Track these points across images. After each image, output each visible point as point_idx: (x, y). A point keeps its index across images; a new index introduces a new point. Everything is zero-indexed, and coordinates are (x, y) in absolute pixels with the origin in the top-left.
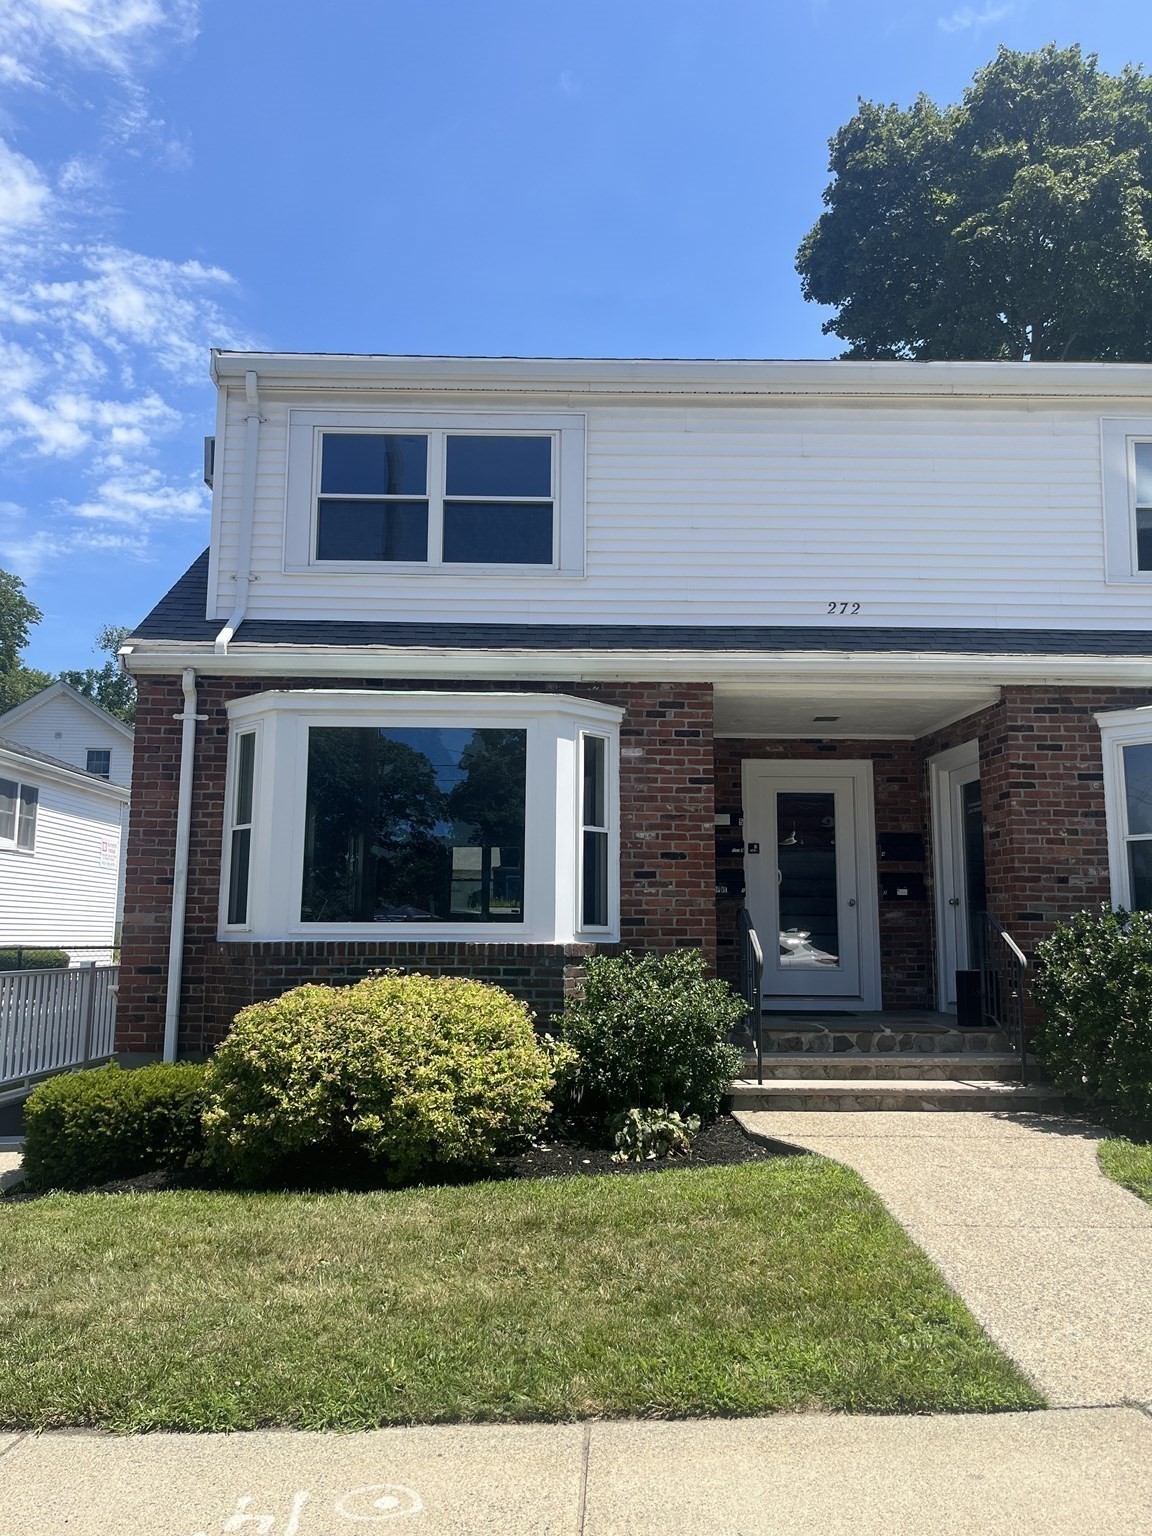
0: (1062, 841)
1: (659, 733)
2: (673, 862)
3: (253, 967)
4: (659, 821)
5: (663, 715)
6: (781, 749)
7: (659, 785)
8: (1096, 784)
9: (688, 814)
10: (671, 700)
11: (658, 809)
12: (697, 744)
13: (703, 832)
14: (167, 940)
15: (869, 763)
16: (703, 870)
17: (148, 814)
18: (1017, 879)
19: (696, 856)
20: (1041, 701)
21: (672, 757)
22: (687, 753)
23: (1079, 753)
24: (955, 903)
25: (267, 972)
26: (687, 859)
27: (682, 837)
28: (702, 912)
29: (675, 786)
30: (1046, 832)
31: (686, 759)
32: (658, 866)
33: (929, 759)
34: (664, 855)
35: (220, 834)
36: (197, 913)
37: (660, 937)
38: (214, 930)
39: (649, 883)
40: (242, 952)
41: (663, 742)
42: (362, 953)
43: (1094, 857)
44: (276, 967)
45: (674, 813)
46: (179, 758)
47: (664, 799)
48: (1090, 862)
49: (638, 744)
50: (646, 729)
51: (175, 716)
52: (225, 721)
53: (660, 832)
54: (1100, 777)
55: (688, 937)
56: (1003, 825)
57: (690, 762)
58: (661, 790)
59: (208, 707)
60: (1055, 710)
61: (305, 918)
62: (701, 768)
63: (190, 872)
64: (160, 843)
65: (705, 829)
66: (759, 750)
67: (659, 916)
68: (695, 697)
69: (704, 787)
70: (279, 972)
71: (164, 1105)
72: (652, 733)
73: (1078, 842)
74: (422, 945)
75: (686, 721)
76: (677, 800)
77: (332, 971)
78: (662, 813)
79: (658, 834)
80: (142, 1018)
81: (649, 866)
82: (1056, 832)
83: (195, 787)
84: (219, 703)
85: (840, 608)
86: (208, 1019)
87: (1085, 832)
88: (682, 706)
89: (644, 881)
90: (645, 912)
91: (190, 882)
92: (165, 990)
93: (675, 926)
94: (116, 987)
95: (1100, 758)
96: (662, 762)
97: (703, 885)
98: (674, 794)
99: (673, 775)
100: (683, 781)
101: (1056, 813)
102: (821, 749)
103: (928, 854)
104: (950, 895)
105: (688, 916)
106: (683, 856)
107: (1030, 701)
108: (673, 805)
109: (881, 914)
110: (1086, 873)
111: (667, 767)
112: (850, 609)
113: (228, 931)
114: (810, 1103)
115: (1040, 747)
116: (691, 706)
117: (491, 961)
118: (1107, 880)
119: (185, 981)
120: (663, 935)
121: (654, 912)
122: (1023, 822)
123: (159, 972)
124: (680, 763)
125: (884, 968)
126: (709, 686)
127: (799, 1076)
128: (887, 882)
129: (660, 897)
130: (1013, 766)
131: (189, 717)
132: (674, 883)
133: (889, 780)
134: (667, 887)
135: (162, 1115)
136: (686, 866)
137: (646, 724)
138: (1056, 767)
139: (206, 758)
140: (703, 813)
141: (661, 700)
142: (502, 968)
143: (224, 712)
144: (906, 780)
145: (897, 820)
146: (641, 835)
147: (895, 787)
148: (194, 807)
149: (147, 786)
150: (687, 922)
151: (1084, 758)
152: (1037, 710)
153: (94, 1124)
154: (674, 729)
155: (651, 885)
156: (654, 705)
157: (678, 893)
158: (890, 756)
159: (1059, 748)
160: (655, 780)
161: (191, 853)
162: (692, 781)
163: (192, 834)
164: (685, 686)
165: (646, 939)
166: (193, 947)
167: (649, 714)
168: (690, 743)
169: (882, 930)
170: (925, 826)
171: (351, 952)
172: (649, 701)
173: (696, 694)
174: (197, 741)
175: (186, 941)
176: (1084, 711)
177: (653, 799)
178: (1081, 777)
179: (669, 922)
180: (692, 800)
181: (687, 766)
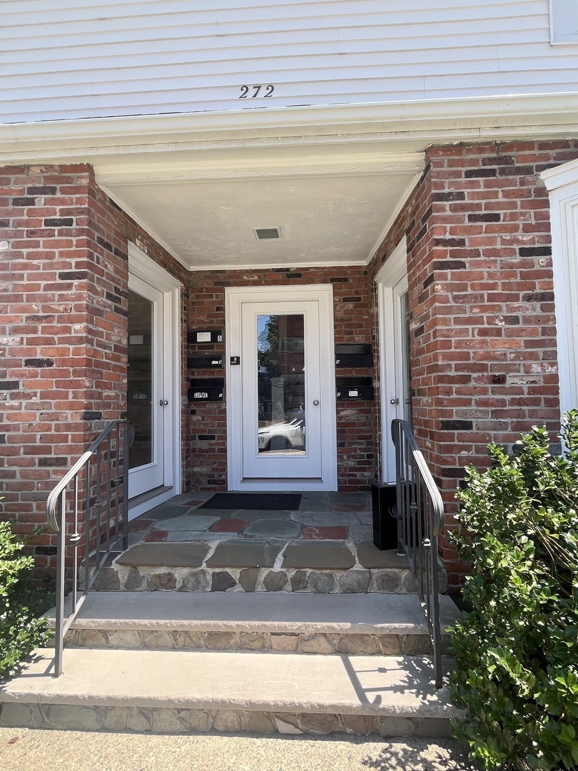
0: (498, 332)
1: (27, 223)
2: (39, 369)
4: (24, 324)
5: (31, 202)
6: (256, 278)
7: (25, 282)
8: (542, 260)
9: (56, 315)
10: (41, 185)
11: (23, 310)
12: (68, 233)
13: (73, 334)
15: (330, 286)
16: (71, 378)
18: (441, 379)
19: (64, 362)
20: (474, 162)
21: (41, 249)
22: (57, 244)
23: (520, 223)
24: (396, 402)
26: (54, 367)
27: (49, 342)
28: (68, 427)
29: (43, 283)
30: (479, 321)
31: (57, 251)
32: (22, 375)
33: (376, 278)
34: (29, 363)
37: (22, 456)
39: (11, 394)
41: (31, 233)
43: (540, 351)
45: (41, 314)
47: (30, 299)
48: (533, 356)
49: (4, 236)
50: (12, 219)
53: (25, 336)
54: (547, 251)
55: (53, 456)
56: (426, 317)
58: (27, 288)
60: (492, 173)
62: (73, 261)
65: (76, 332)
67: (21, 433)
68: (69, 180)
69: (76, 282)
72: (19, 224)
73: (519, 333)
75: (58, 208)
76: (44, 299)
78: (27, 315)
79: (22, 339)
81: (14, 374)
82: (491, 321)
85: (252, 92)
87: (527, 320)
88: (53, 191)
90: (6, 428)
93: (38, 444)
95: (547, 227)
96: (30, 256)
97: (71, 395)
98: (41, 292)
99: (41, 271)
100: (52, 277)
101: (491, 298)
102: (289, 276)
103: (375, 361)
104: (392, 396)
105: (53, 432)
106: (49, 363)
107: (461, 163)
108: (40, 305)
109: (338, 412)
110: (528, 371)
111: (35, 262)
112: (263, 92)
114: (110, 720)
115: (472, 218)
116: (63, 191)
118: (554, 378)
120: (25, 453)
121: (16, 428)
122: (449, 310)
124: (50, 256)
125: (340, 457)
126: (87, 168)
127: (138, 644)
128: (342, 385)
129: (23, 411)
130: (438, 242)
132: (38, 395)
133: (345, 300)
134: (31, 398)
136: (52, 375)
137: (11, 213)
138: (492, 241)
140: (73, 312)
141: (30, 185)
144: (359, 299)
145: (351, 333)
146: (4, 339)
147: (350, 306)
150: (52, 439)
151: (527, 229)
152: (469, 174)
154: (43, 218)
155: (14, 397)
156: (22, 191)
157: (43, 406)
158: (346, 280)
159: (496, 218)
160: (21, 277)
162: (63, 276)
164: (56, 168)
165: (6, 458)
167: (16, 202)
168: (61, 233)
169: (338, 425)
170: (374, 337)
172: (16, 187)
173: (69, 177)
176: (528, 171)
177: (18, 298)
178: (524, 252)
179: (32, 439)
180: (62, 298)
181: (57, 259)
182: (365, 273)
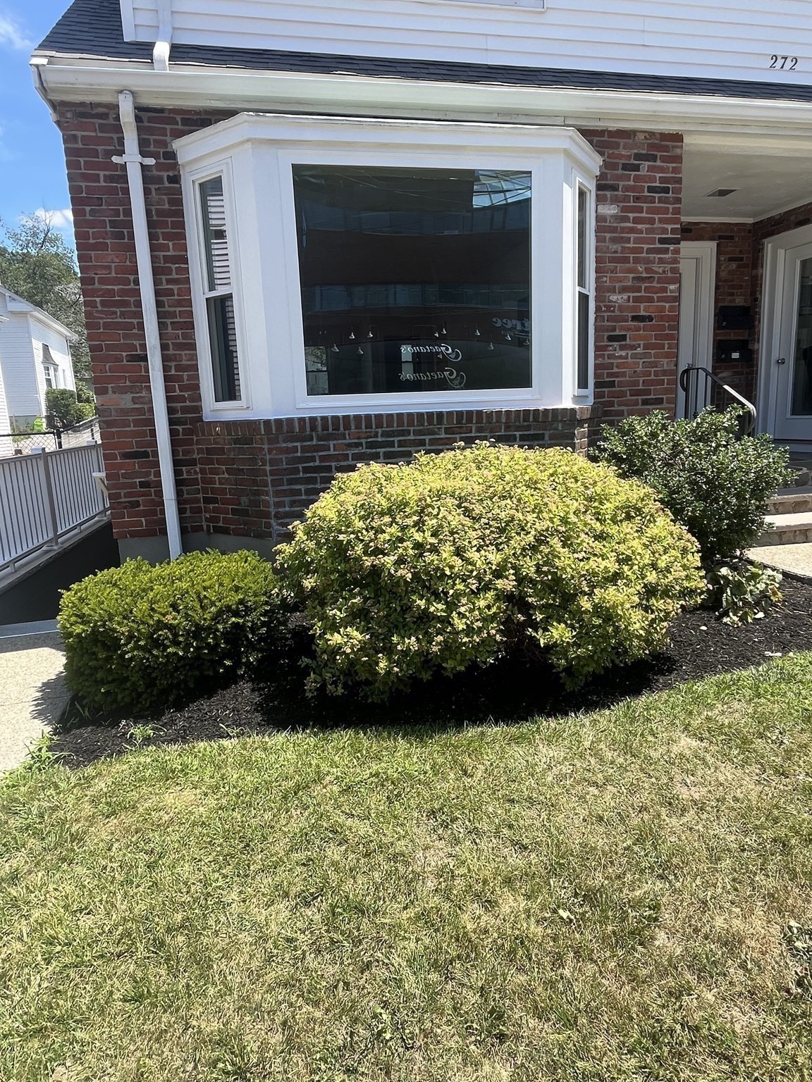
1: (632, 189)
2: (642, 324)
3: (266, 447)
4: (630, 284)
5: (637, 168)
7: (631, 245)
9: (656, 276)
10: (644, 152)
11: (630, 271)
12: (666, 201)
13: (669, 294)
14: (151, 422)
15: (713, 244)
16: (667, 332)
17: (102, 281)
19: (662, 318)
21: (644, 215)
22: (657, 211)
24: (781, 362)
25: (281, 451)
26: (654, 322)
27: (650, 300)
28: (664, 373)
29: (646, 247)
31: (656, 217)
32: (629, 329)
33: (766, 241)
34: (635, 318)
35: (189, 303)
36: (178, 392)
37: (629, 397)
38: (199, 409)
39: (620, 346)
40: (246, 431)
41: (637, 199)
42: (379, 425)
44: (290, 445)
45: (644, 275)
46: (128, 212)
47: (637, 261)
49: (615, 200)
50: (621, 183)
51: (115, 159)
52: (175, 166)
53: (631, 295)
55: (652, 397)
57: (661, 221)
58: (634, 250)
59: (152, 148)
61: (311, 392)
62: (669, 227)
63: (164, 347)
64: (123, 315)
65: (671, 291)
67: (628, 378)
68: (666, 149)
69: (671, 247)
70: (295, 449)
71: (236, 614)
72: (627, 189)
74: (440, 414)
75: (657, 175)
76: (648, 261)
77: (349, 446)
78: (633, 275)
79: (629, 297)
80: (137, 504)
81: (622, 328)
83: (153, 248)
84: (165, 144)
85: (780, 62)
86: (206, 501)
88: (654, 158)
89: (616, 344)
90: (616, 375)
91: (165, 359)
92: (158, 474)
93: (641, 387)
94: (103, 475)
96: (636, 221)
97: (666, 346)
98: (644, 255)
99: (644, 235)
100: (652, 241)
103: (757, 323)
104: (775, 355)
105: (652, 377)
106: (650, 319)
108: (644, 266)
111: (639, 226)
112: (789, 64)
113: (214, 409)
114: (785, 538)
116: (664, 159)
119: (177, 463)
120: (631, 396)
121: (624, 374)
123: (147, 455)
124: (652, 221)
126: (678, 138)
128: (721, 347)
129: (629, 360)
131: (132, 159)
132: (642, 346)
133: (731, 260)
134: (636, 349)
136: (653, 328)
137: (620, 178)
139: (160, 213)
140: (669, 275)
141: (636, 151)
143: (172, 155)
144: (742, 259)
145: (732, 294)
146: (614, 298)
147: (734, 265)
148: (156, 272)
149: (95, 247)
150: (652, 383)
153: (157, 644)
154: (646, 185)
155: (622, 348)
156: (629, 157)
157: (645, 355)
158: (732, 238)
160: (628, 240)
161: (161, 326)
162: (662, 241)
163: (159, 304)
164: (658, 136)
165: (616, 400)
166: (180, 428)
167: (625, 167)
168: (660, 201)
171: (369, 426)
172: (625, 152)
173: (667, 146)
174: (147, 192)
175: (171, 422)
177: (626, 260)
179: (637, 383)
180: (661, 261)
181: (657, 225)
182: (750, 231)
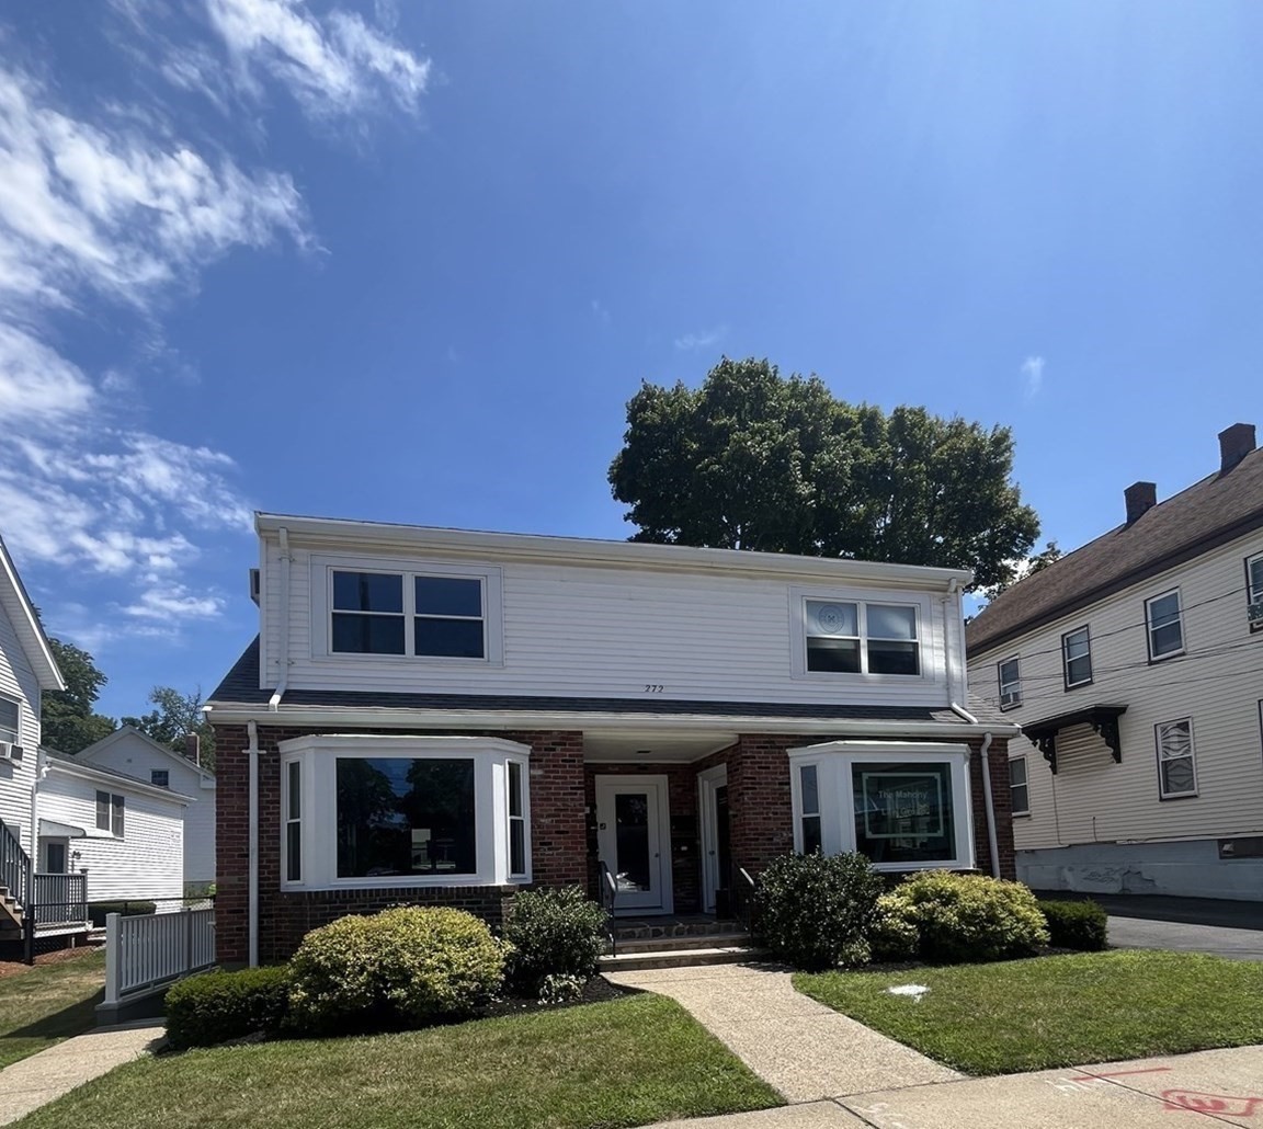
0: (770, 818)
1: (552, 761)
2: (562, 836)
3: (308, 907)
4: (553, 813)
5: (554, 750)
6: (617, 769)
7: (553, 791)
8: (787, 787)
9: (570, 808)
10: (558, 742)
11: (552, 806)
12: (574, 766)
13: (578, 818)
14: (247, 892)
15: (666, 777)
16: (580, 840)
17: (228, 814)
18: (747, 839)
19: (574, 833)
20: (760, 742)
21: (560, 775)
22: (567, 772)
23: (778, 770)
24: (712, 853)
25: (317, 909)
26: (570, 835)
27: (567, 822)
28: (579, 864)
29: (562, 792)
30: (762, 813)
31: (568, 776)
32: (552, 838)
33: (698, 775)
34: (557, 832)
35: (278, 825)
36: (266, 875)
38: (278, 885)
40: (300, 898)
41: (555, 766)
42: (378, 895)
43: (786, 827)
44: (322, 906)
45: (562, 808)
46: (248, 778)
47: (556, 800)
48: (784, 829)
49: (540, 767)
50: (545, 758)
51: (244, 752)
52: (278, 754)
54: (789, 784)
55: (571, 878)
56: (739, 810)
57: (571, 777)
58: (554, 794)
59: (266, 746)
60: (767, 748)
61: (341, 874)
62: (577, 781)
63: (260, 849)
64: (239, 832)
65: (580, 817)
66: (604, 769)
67: (554, 868)
68: (572, 739)
69: (579, 792)
70: (326, 908)
72: (548, 761)
73: (779, 819)
74: (415, 889)
75: (568, 753)
76: (563, 800)
77: (359, 907)
78: (554, 808)
79: (553, 820)
80: (233, 941)
81: (548, 839)
82: (767, 814)
83: (259, 796)
84: (273, 743)
85: (652, 689)
86: (277, 939)
87: (782, 814)
88: (565, 745)
89: (546, 847)
90: (546, 865)
91: (260, 856)
92: (248, 923)
93: (564, 872)
94: (214, 923)
95: (789, 773)
96: (555, 778)
97: (580, 848)
98: (561, 797)
99: (561, 786)
100: (567, 788)
101: (767, 803)
102: (639, 768)
103: (697, 828)
104: (709, 849)
105: (571, 867)
106: (567, 832)
107: (754, 742)
108: (561, 803)
109: (673, 863)
110: (782, 835)
111: (557, 781)
112: (658, 689)
113: (287, 885)
114: (642, 965)
115: (759, 768)
116: (570, 745)
117: (458, 897)
118: (792, 838)
119: (261, 916)
120: (557, 877)
121: (552, 865)
122: (750, 809)
123: (243, 913)
124: (565, 778)
125: (675, 891)
126: (580, 733)
127: (635, 951)
128: (675, 842)
129: (555, 857)
130: (746, 778)
131: (253, 752)
132: (563, 848)
133: (677, 787)
134: (559, 850)
135: (259, 998)
136: (569, 839)
137: (543, 756)
138: (767, 778)
139: (266, 778)
140: (578, 807)
141: (552, 741)
142: (464, 900)
143: (277, 749)
144: (686, 786)
145: (681, 809)
146: (543, 821)
147: (680, 790)
148: (260, 809)
149: (227, 796)
150: (570, 870)
151: (781, 773)
152: (758, 747)
154: (560, 759)
155: (549, 849)
156: (549, 744)
157: (565, 854)
158: (677, 774)
159: (768, 768)
160: (550, 789)
161: (260, 838)
162: (573, 789)
163: (260, 826)
164: (566, 733)
165: (549, 881)
166: (265, 896)
167: (546, 750)
168: (570, 767)
169: (673, 869)
170: (696, 812)
171: (371, 895)
172: (546, 742)
174: (260, 767)
175: (260, 892)
176: (781, 747)
177: (549, 800)
178: (780, 784)
179: (561, 870)
180: (572, 799)
181: (569, 779)
